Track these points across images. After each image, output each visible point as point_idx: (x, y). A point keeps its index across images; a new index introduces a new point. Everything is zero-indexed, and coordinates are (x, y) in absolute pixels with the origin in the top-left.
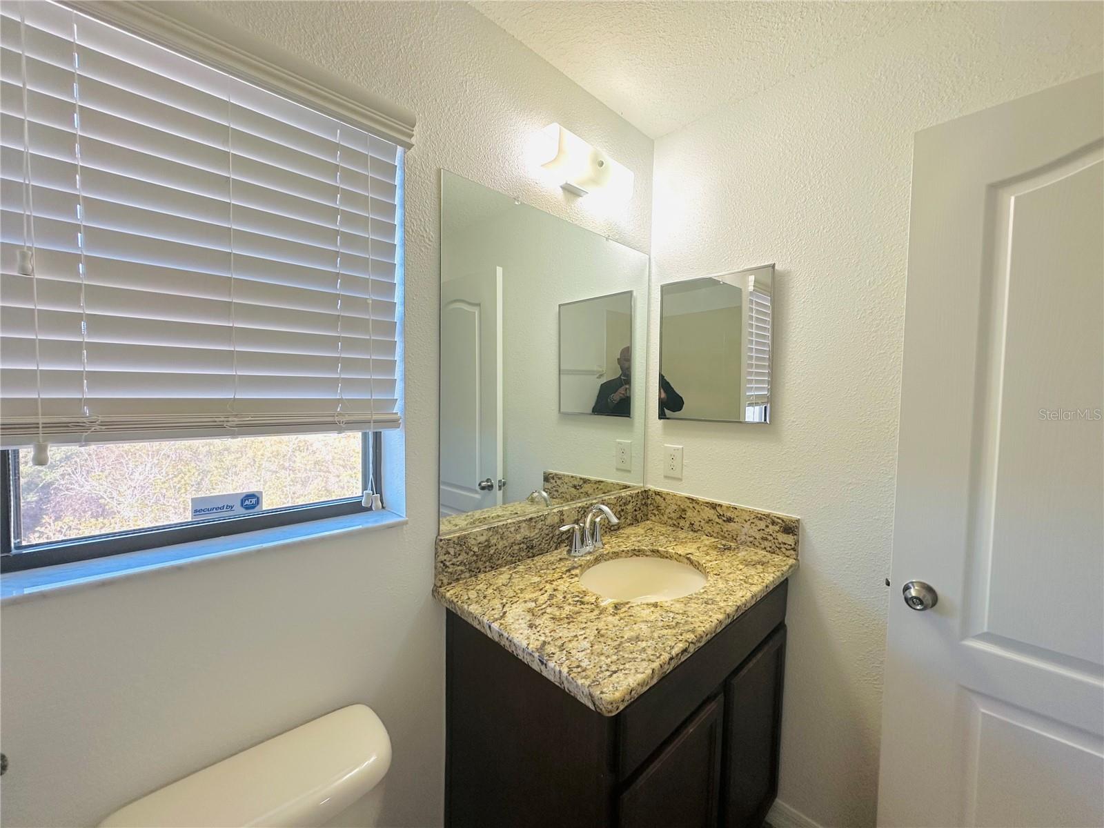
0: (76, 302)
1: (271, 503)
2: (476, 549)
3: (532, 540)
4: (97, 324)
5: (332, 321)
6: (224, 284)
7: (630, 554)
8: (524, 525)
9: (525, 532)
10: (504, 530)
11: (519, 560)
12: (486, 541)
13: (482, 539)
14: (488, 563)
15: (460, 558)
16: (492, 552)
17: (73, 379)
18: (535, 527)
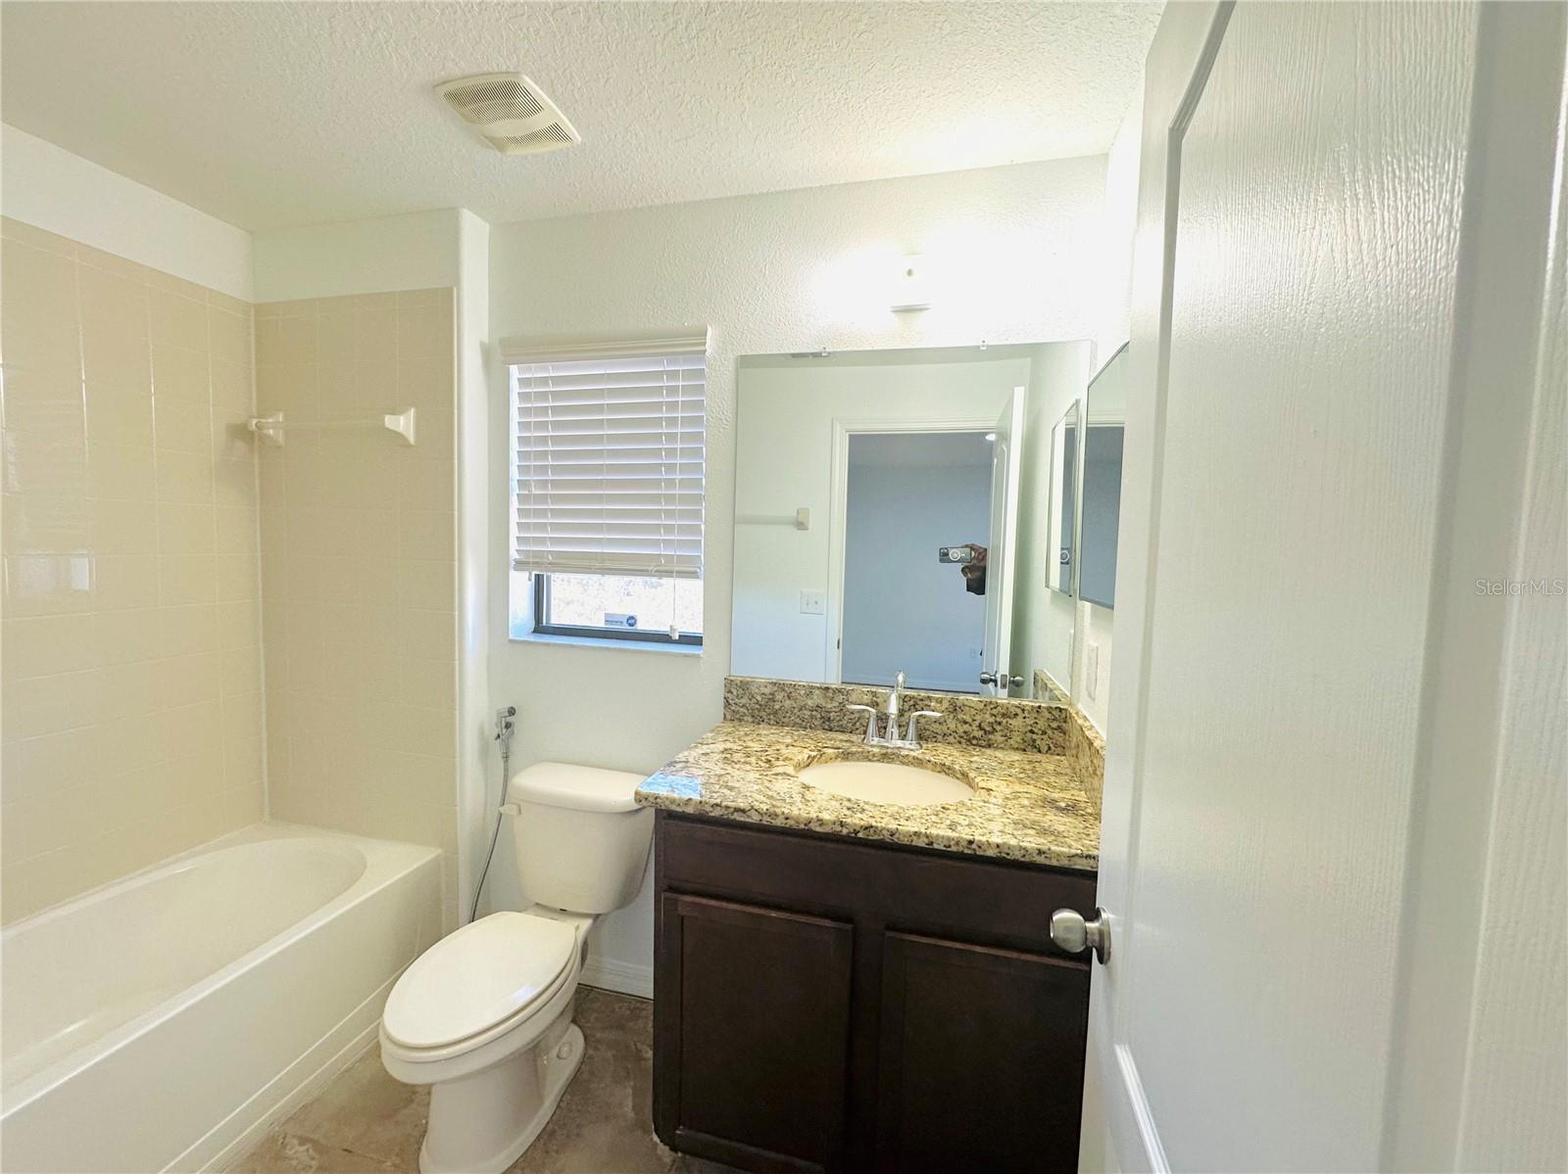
0: (546, 503)
1: (642, 626)
2: (759, 698)
3: (829, 712)
4: (556, 513)
5: (656, 499)
6: (599, 484)
7: (939, 769)
8: (817, 692)
9: (817, 699)
10: (792, 690)
11: (811, 727)
12: (771, 694)
13: (767, 691)
14: (772, 717)
15: (743, 701)
16: (777, 707)
17: (542, 541)
18: (832, 699)
